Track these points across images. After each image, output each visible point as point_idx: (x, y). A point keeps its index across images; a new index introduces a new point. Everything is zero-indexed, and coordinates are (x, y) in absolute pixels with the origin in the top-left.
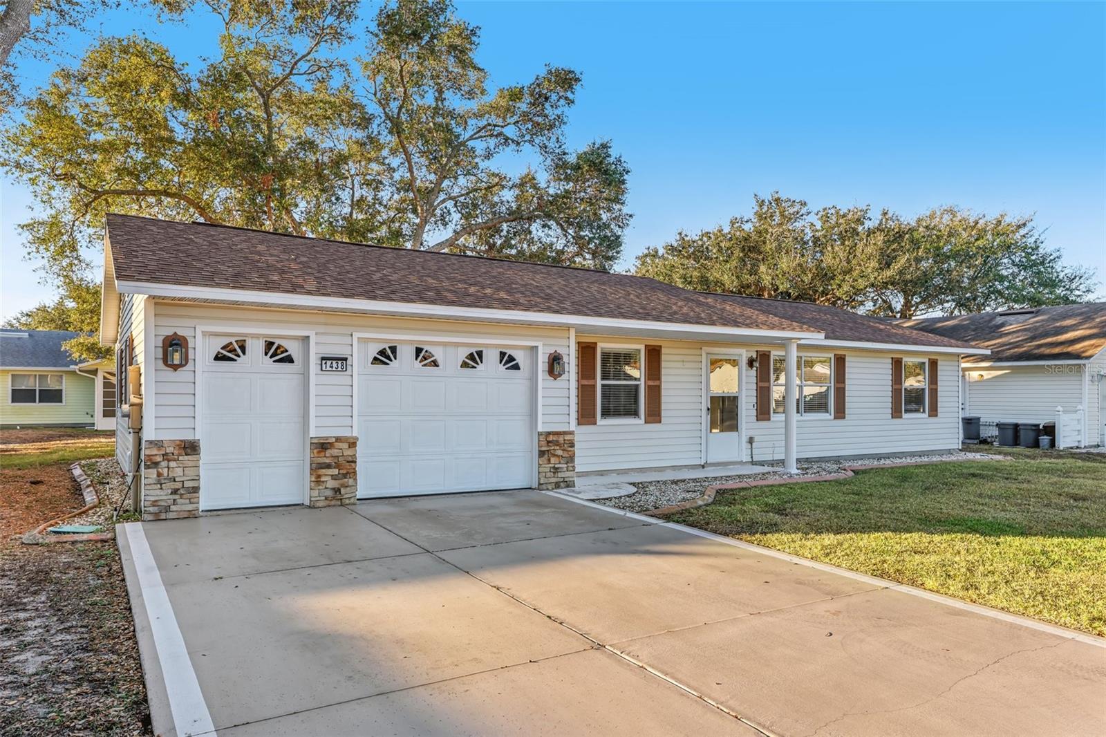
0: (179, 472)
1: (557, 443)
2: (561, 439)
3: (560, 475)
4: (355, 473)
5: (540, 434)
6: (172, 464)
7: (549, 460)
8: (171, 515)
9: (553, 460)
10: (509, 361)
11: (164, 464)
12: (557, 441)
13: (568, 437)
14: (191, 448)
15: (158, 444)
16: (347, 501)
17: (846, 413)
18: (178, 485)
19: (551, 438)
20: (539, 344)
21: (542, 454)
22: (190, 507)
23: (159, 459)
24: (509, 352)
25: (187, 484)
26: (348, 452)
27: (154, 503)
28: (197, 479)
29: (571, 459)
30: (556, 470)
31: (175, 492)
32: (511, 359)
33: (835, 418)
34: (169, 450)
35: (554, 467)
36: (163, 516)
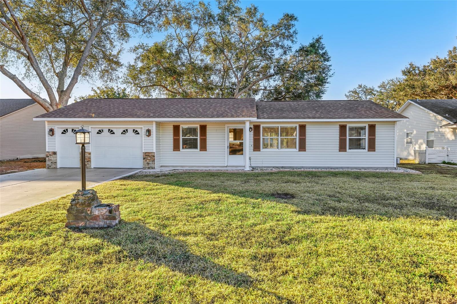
0: (53, 158)
1: (148, 156)
2: (150, 154)
3: (149, 165)
4: (90, 161)
5: (143, 153)
6: (51, 157)
7: (146, 161)
8: (51, 168)
9: (147, 161)
10: (136, 132)
11: (50, 156)
12: (149, 155)
13: (152, 154)
14: (55, 153)
15: (48, 152)
16: (88, 168)
17: (306, 149)
18: (52, 161)
19: (147, 154)
20: (143, 127)
21: (144, 158)
22: (55, 166)
23: (49, 155)
24: (136, 129)
25: (54, 161)
26: (89, 156)
27: (48, 165)
28: (56, 160)
29: (154, 160)
30: (148, 164)
31: (52, 163)
32: (136, 131)
33: (299, 151)
34: (50, 154)
35: (148, 163)
36: (49, 168)
